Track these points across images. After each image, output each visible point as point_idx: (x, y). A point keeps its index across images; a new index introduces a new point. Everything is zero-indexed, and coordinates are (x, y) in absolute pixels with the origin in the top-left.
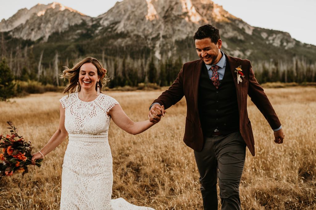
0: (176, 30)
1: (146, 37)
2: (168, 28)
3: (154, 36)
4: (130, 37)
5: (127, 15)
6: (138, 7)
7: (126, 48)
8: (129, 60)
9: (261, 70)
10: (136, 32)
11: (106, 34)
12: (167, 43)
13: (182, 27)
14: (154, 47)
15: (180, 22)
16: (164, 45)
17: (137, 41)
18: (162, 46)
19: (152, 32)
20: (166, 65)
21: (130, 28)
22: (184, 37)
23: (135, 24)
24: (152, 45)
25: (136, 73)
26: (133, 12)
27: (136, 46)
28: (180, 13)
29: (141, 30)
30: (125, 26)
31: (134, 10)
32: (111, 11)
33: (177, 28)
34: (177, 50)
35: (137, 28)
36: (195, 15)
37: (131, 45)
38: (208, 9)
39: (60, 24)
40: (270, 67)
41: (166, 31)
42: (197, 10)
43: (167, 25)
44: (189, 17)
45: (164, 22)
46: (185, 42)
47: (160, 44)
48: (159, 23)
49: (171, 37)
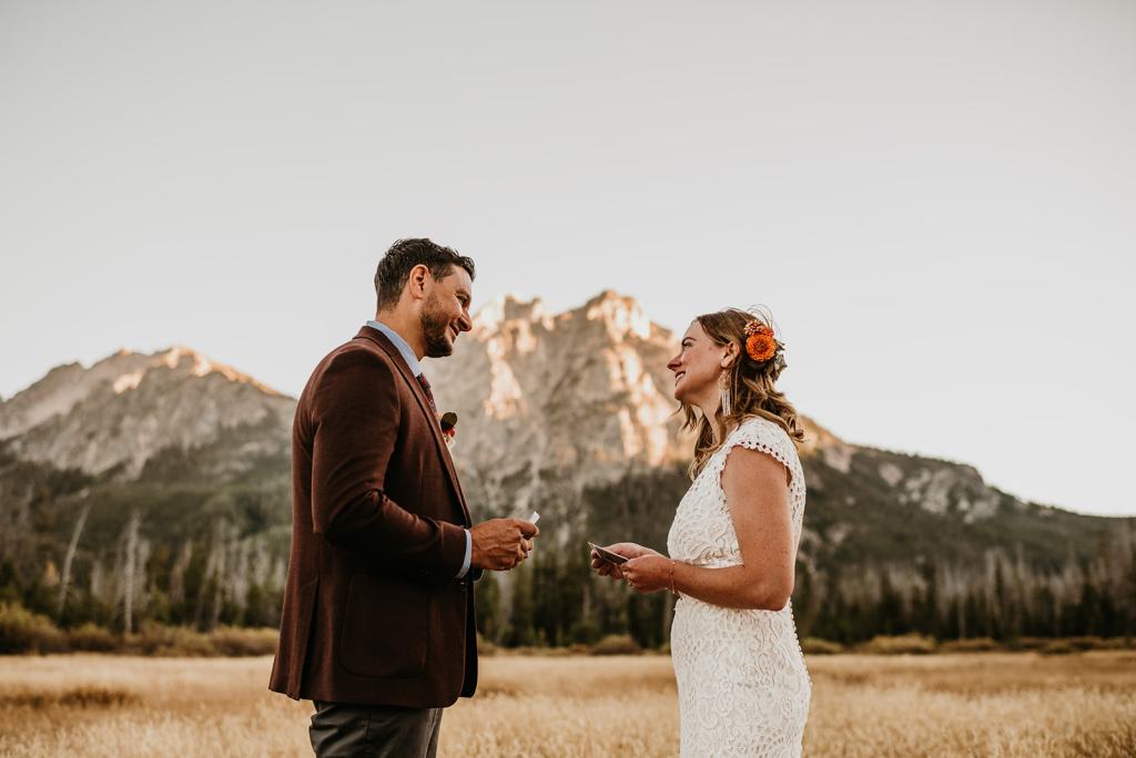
0: (586, 453)
1: (483, 474)
2: (560, 446)
3: (510, 470)
9: (876, 593)
12: (554, 496)
13: (606, 442)
15: (602, 427)
16: (545, 502)
19: (503, 458)
20: (536, 572)
22: (615, 476)
24: (503, 501)
28: (601, 396)
33: (591, 446)
34: (590, 522)
36: (652, 404)
39: (189, 422)
40: (905, 582)
41: (552, 456)
42: (661, 386)
43: (557, 434)
44: (633, 410)
45: (545, 422)
46: (619, 493)
47: (531, 498)
48: (529, 427)
49: (569, 478)
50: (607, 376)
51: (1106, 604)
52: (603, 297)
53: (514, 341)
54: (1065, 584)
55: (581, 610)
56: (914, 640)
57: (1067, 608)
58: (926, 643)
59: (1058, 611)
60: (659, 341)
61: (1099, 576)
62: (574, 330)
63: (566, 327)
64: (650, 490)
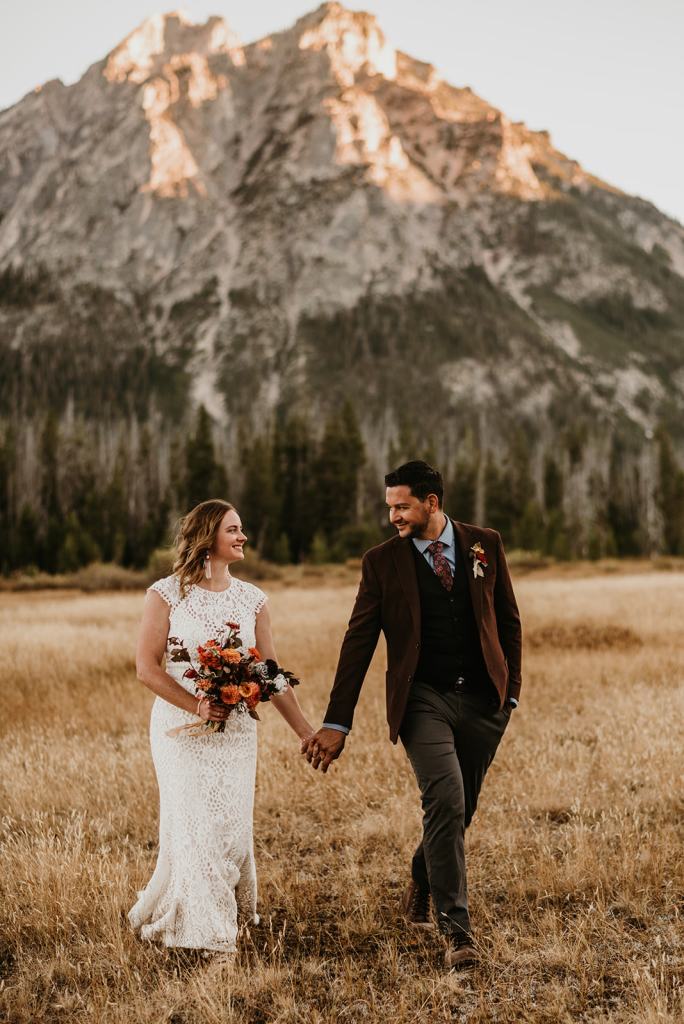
0: (303, 264)
1: (142, 300)
2: (261, 253)
3: (185, 293)
4: (52, 298)
5: (40, 180)
6: (96, 142)
7: (36, 361)
10: (86, 276)
12: (255, 332)
13: (334, 242)
14: (185, 354)
15: (327, 221)
16: (240, 343)
17: (92, 321)
18: (232, 348)
19: (174, 272)
21: (52, 253)
22: (349, 297)
23: (81, 230)
24: (178, 343)
26: (70, 164)
27: (90, 349)
28: (322, 172)
29: (115, 263)
30: (25, 242)
31: (75, 154)
33: (312, 250)
34: (311, 369)
35: (92, 250)
36: (404, 181)
37: (63, 342)
38: (473, 151)
41: (251, 268)
42: (417, 154)
43: (255, 234)
44: (374, 193)
45: (236, 216)
46: (355, 324)
47: (219, 335)
48: (212, 224)
49: (277, 301)
50: (332, 141)
52: (322, 14)
53: (184, 89)
60: (411, 82)
62: (278, 68)
63: (264, 62)
64: (404, 318)
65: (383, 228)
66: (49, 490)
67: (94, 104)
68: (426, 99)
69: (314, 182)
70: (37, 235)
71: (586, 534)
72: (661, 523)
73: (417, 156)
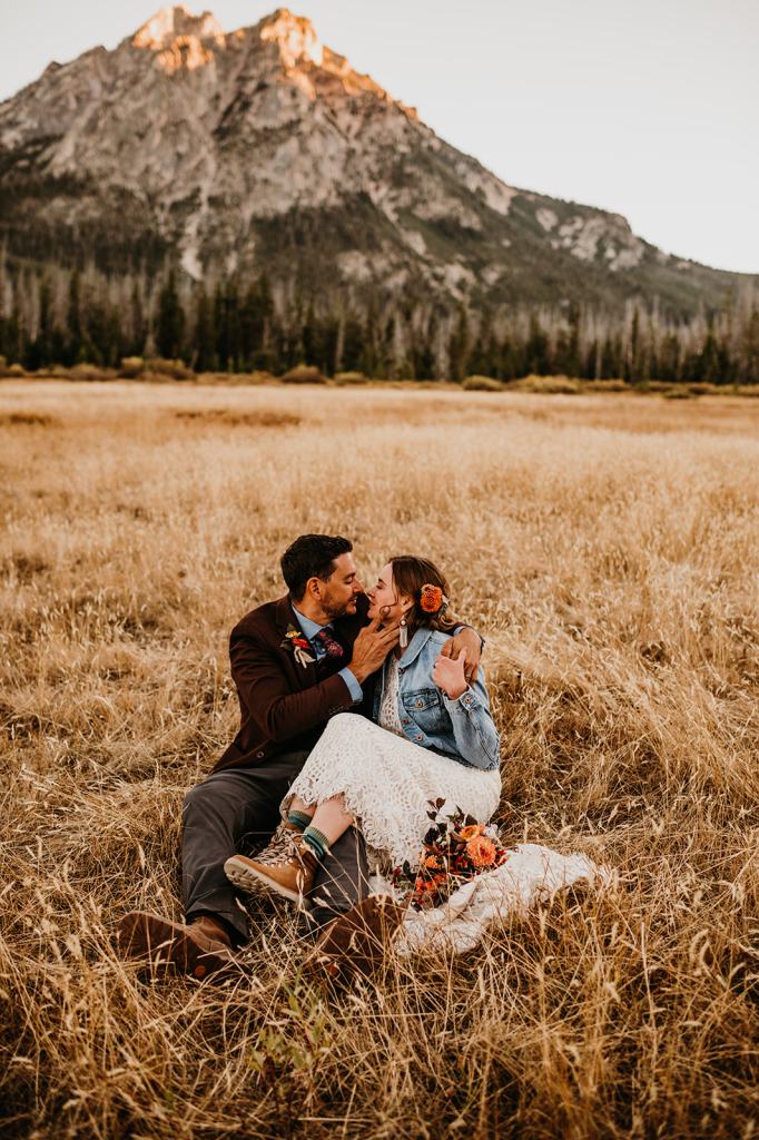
0: (255, 182)
1: (152, 198)
2: (229, 173)
3: (180, 196)
4: (95, 193)
5: (88, 112)
6: (126, 90)
7: (82, 234)
8: (91, 276)
9: (526, 335)
10: (116, 180)
11: (11, 178)
12: (223, 224)
13: (276, 170)
14: (178, 235)
15: (272, 155)
16: (213, 231)
17: (120, 210)
18: (208, 234)
19: (173, 182)
20: (219, 300)
21: (95, 163)
22: (283, 206)
23: (114, 149)
24: (173, 227)
25: (115, 321)
26: (108, 105)
27: (117, 228)
28: (272, 123)
29: (135, 173)
30: (79, 153)
31: (112, 97)
32: (28, 93)
33: (261, 174)
34: (257, 251)
35: (121, 163)
37: (100, 223)
38: (368, 117)
40: (553, 325)
41: (223, 183)
43: (226, 161)
44: (302, 138)
45: (215, 148)
46: (286, 224)
47: (200, 225)
48: (198, 152)
49: (238, 205)
50: (277, 104)
51: (723, 356)
52: (276, 16)
53: (184, 59)
54: (691, 336)
55: (261, 339)
56: (561, 381)
57: (691, 357)
58: (572, 384)
59: (682, 360)
60: (331, 68)
61: (720, 331)
62: (246, 50)
63: (237, 45)
64: (317, 222)
65: (307, 163)
66: (73, 318)
67: (126, 64)
68: (340, 80)
69: (266, 129)
70: (86, 149)
71: (399, 364)
72: (448, 360)
73: (331, 117)
